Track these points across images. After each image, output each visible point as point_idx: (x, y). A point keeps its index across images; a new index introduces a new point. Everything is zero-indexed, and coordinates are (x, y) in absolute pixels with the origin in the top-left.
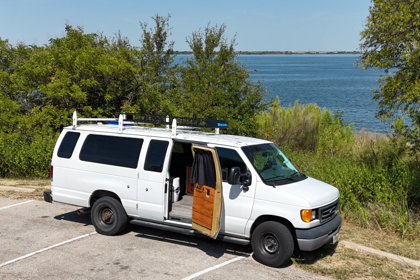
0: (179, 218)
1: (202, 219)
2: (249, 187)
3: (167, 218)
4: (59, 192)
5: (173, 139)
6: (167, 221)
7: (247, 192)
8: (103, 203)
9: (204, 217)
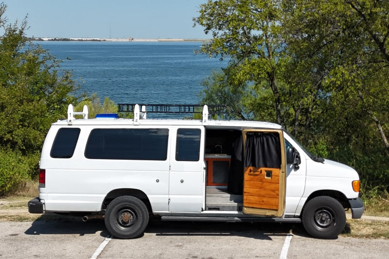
0: (217, 207)
1: (263, 201)
2: (299, 165)
3: (204, 209)
4: (54, 198)
5: (205, 126)
6: (205, 212)
7: (298, 171)
8: (122, 204)
9: (265, 199)
